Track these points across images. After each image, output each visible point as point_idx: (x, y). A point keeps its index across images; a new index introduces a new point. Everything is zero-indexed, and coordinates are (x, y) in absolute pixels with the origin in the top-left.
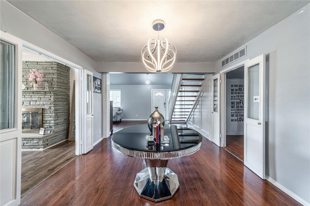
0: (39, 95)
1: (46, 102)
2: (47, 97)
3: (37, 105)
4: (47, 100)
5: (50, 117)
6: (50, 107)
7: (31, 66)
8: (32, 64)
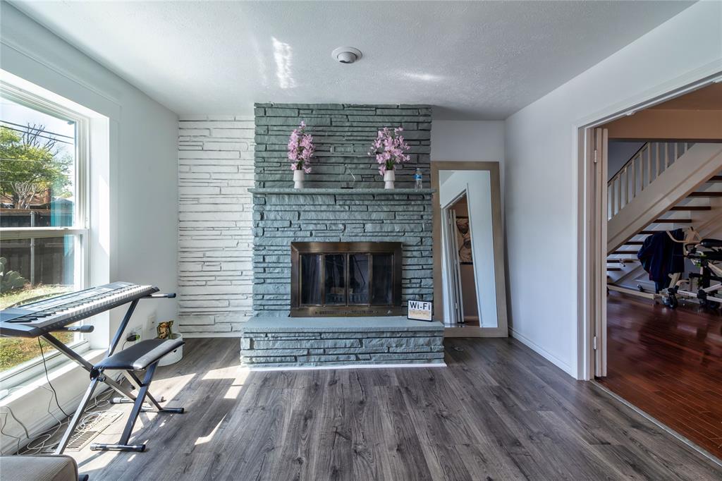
0: (392, 203)
1: (412, 226)
2: (416, 208)
3: (384, 234)
4: (415, 217)
5: (423, 269)
6: (422, 238)
7: (358, 118)
8: (360, 113)
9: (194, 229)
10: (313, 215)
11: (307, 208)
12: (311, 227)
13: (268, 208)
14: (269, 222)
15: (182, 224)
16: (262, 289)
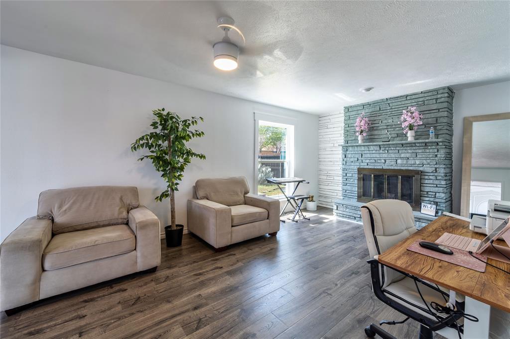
0: (414, 148)
1: (428, 161)
2: (431, 151)
3: (409, 165)
4: (431, 156)
5: (437, 187)
6: (436, 168)
7: (395, 104)
8: (396, 101)
9: (324, 161)
10: (368, 155)
11: (365, 152)
12: (368, 161)
13: (348, 152)
14: (348, 159)
15: (320, 160)
16: (345, 187)
